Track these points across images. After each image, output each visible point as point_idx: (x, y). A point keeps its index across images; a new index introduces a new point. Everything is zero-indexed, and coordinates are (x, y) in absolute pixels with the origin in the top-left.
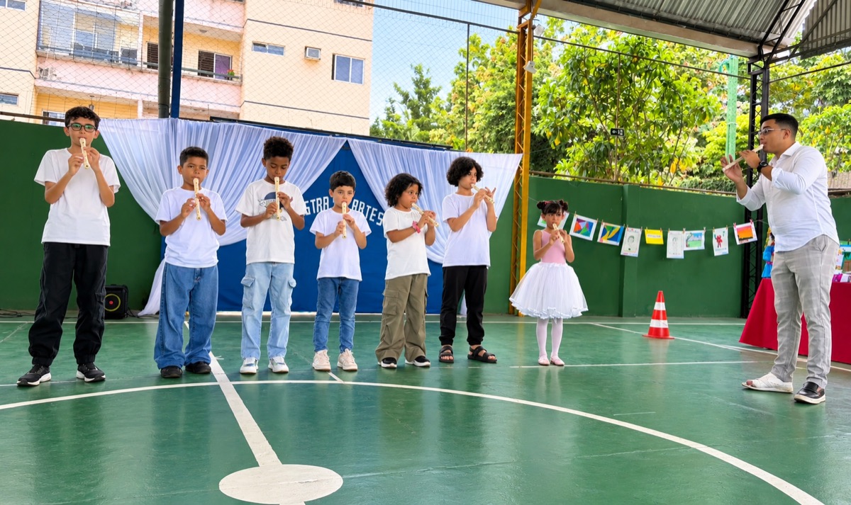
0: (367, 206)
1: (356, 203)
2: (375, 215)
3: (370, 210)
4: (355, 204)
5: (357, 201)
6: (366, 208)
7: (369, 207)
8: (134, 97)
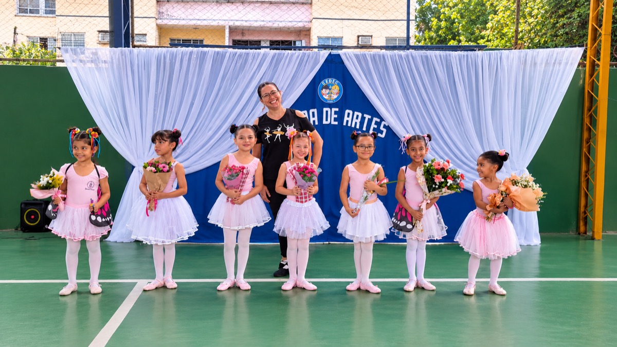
0: (365, 115)
1: (349, 114)
2: (376, 126)
3: (370, 121)
4: (348, 116)
5: (351, 112)
6: (363, 118)
7: (367, 117)
8: (222, 23)
